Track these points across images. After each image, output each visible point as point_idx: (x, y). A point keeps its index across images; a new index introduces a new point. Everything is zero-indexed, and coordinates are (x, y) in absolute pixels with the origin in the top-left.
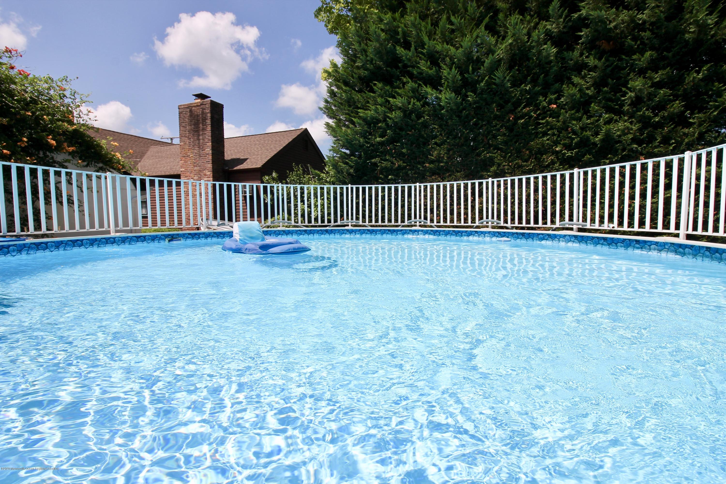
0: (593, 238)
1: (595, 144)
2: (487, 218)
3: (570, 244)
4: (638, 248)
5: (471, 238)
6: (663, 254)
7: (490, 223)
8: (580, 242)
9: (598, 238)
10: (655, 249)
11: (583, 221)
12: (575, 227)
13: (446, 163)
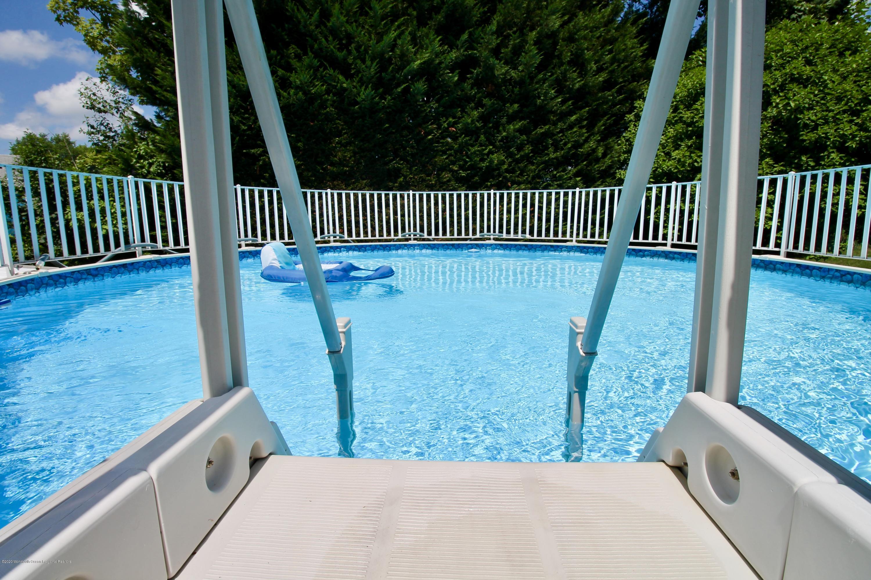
0: (516, 245)
1: (481, 169)
2: (410, 231)
3: (496, 251)
4: (552, 251)
5: (400, 251)
6: (572, 254)
7: (412, 235)
8: (504, 249)
9: (520, 245)
10: (565, 251)
11: (499, 232)
12: (492, 237)
13: (352, 167)
